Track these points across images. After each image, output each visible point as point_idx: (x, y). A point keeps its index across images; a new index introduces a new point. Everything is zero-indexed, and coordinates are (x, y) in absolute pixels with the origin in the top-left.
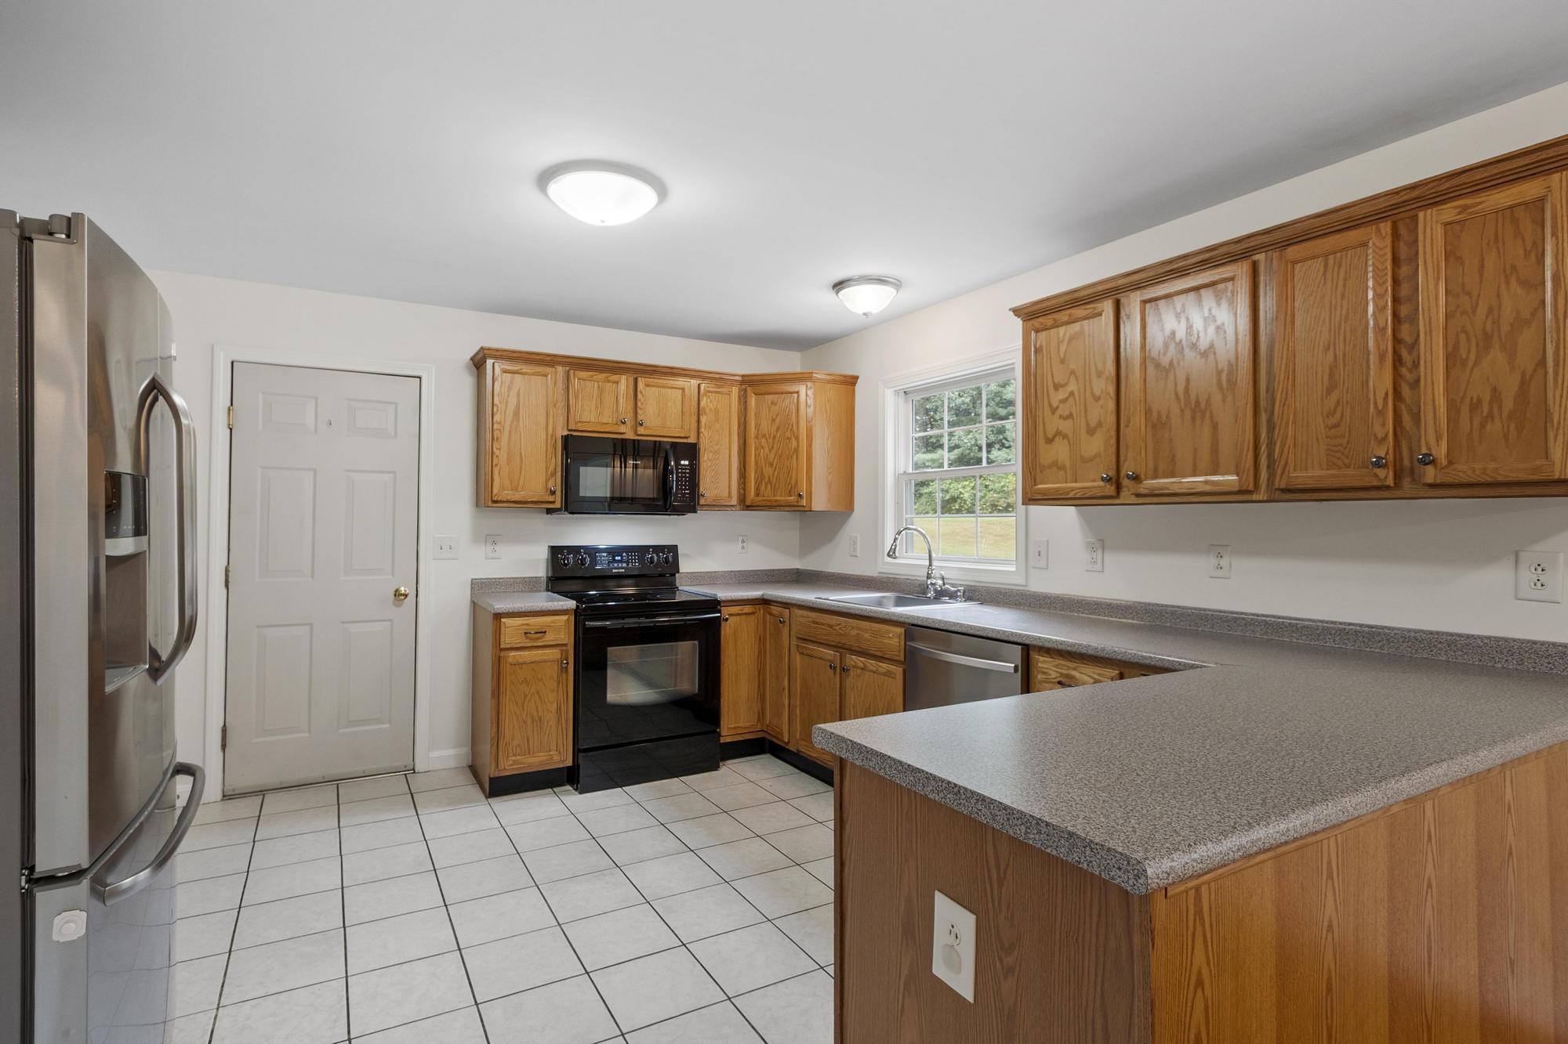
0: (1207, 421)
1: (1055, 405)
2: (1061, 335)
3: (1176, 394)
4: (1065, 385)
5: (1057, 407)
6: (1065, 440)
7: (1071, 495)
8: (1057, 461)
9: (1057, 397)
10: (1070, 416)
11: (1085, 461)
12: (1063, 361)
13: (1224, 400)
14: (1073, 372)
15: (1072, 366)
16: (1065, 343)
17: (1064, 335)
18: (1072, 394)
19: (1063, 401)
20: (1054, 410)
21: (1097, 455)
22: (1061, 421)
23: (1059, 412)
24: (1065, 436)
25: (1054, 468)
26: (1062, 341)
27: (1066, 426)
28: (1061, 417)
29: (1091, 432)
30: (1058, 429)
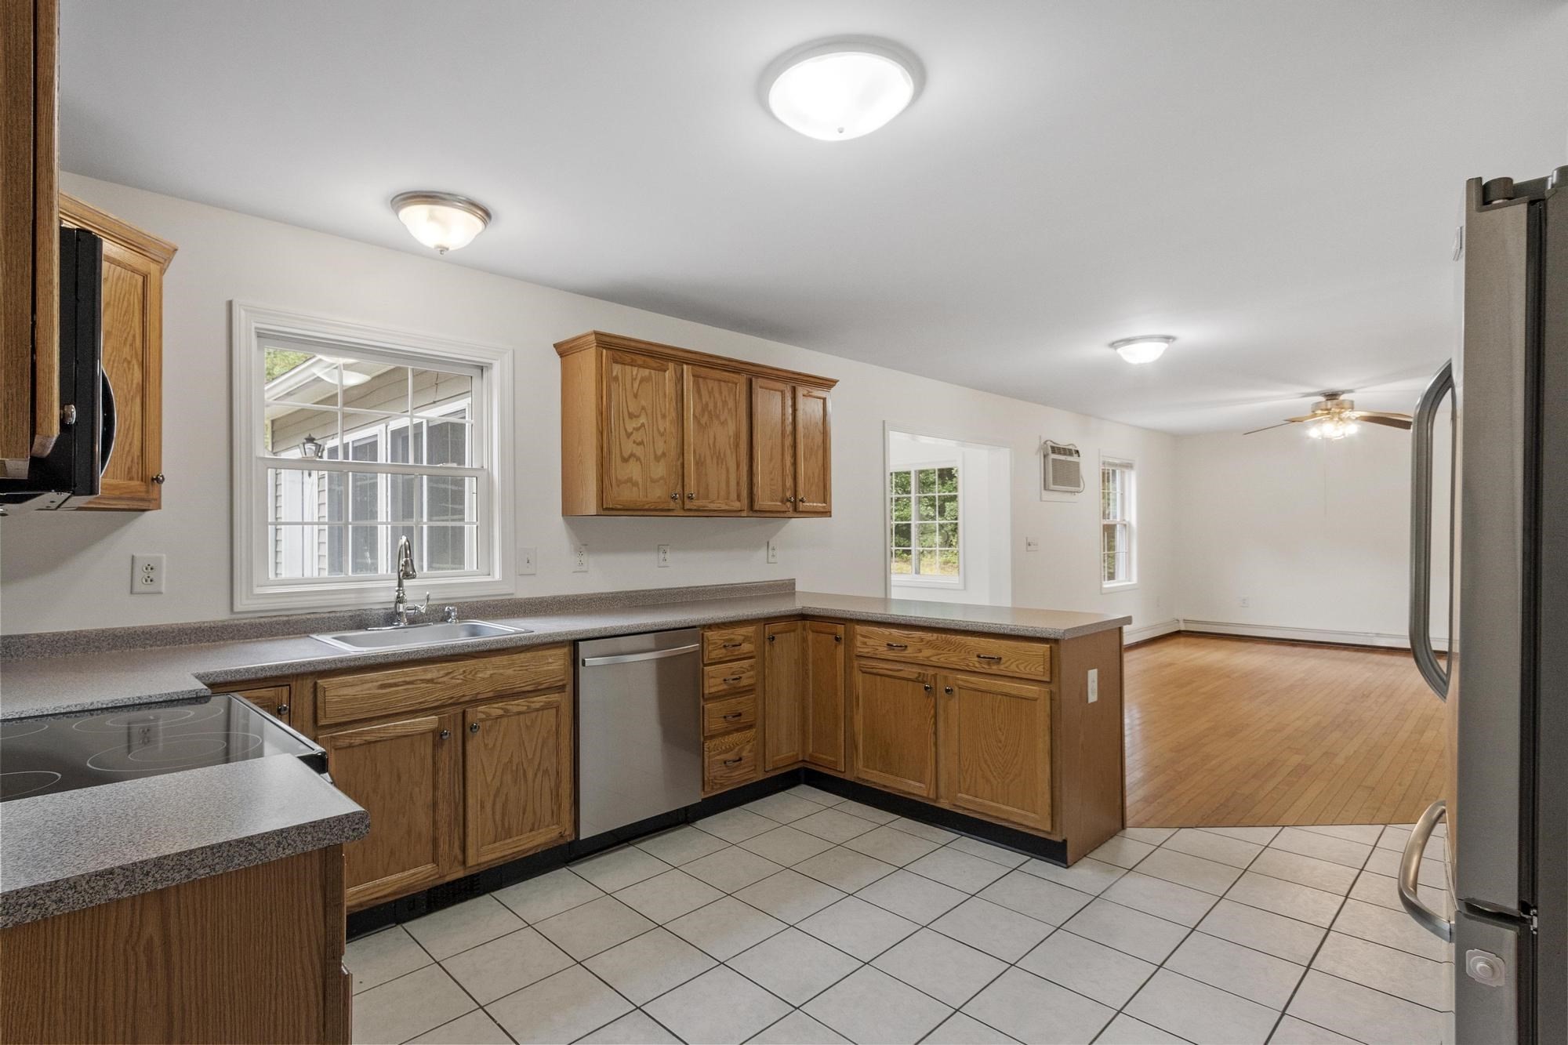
0: (724, 466)
1: (630, 430)
2: (634, 373)
3: (709, 444)
4: (638, 417)
5: (632, 433)
6: (638, 462)
7: (647, 507)
8: (632, 477)
9: (631, 425)
10: (641, 443)
11: (653, 481)
12: (636, 396)
13: (732, 453)
14: (643, 408)
15: (643, 403)
16: (638, 381)
17: (637, 375)
18: (643, 425)
19: (637, 429)
20: (629, 435)
21: (662, 478)
22: (635, 445)
23: (633, 437)
24: (638, 459)
25: (629, 484)
26: (635, 379)
27: (639, 451)
28: (634, 442)
29: (657, 459)
30: (632, 451)
